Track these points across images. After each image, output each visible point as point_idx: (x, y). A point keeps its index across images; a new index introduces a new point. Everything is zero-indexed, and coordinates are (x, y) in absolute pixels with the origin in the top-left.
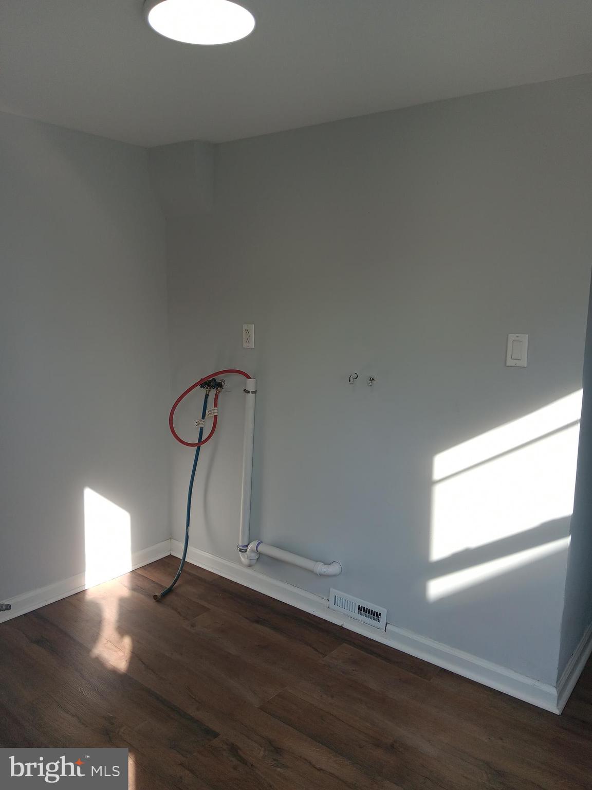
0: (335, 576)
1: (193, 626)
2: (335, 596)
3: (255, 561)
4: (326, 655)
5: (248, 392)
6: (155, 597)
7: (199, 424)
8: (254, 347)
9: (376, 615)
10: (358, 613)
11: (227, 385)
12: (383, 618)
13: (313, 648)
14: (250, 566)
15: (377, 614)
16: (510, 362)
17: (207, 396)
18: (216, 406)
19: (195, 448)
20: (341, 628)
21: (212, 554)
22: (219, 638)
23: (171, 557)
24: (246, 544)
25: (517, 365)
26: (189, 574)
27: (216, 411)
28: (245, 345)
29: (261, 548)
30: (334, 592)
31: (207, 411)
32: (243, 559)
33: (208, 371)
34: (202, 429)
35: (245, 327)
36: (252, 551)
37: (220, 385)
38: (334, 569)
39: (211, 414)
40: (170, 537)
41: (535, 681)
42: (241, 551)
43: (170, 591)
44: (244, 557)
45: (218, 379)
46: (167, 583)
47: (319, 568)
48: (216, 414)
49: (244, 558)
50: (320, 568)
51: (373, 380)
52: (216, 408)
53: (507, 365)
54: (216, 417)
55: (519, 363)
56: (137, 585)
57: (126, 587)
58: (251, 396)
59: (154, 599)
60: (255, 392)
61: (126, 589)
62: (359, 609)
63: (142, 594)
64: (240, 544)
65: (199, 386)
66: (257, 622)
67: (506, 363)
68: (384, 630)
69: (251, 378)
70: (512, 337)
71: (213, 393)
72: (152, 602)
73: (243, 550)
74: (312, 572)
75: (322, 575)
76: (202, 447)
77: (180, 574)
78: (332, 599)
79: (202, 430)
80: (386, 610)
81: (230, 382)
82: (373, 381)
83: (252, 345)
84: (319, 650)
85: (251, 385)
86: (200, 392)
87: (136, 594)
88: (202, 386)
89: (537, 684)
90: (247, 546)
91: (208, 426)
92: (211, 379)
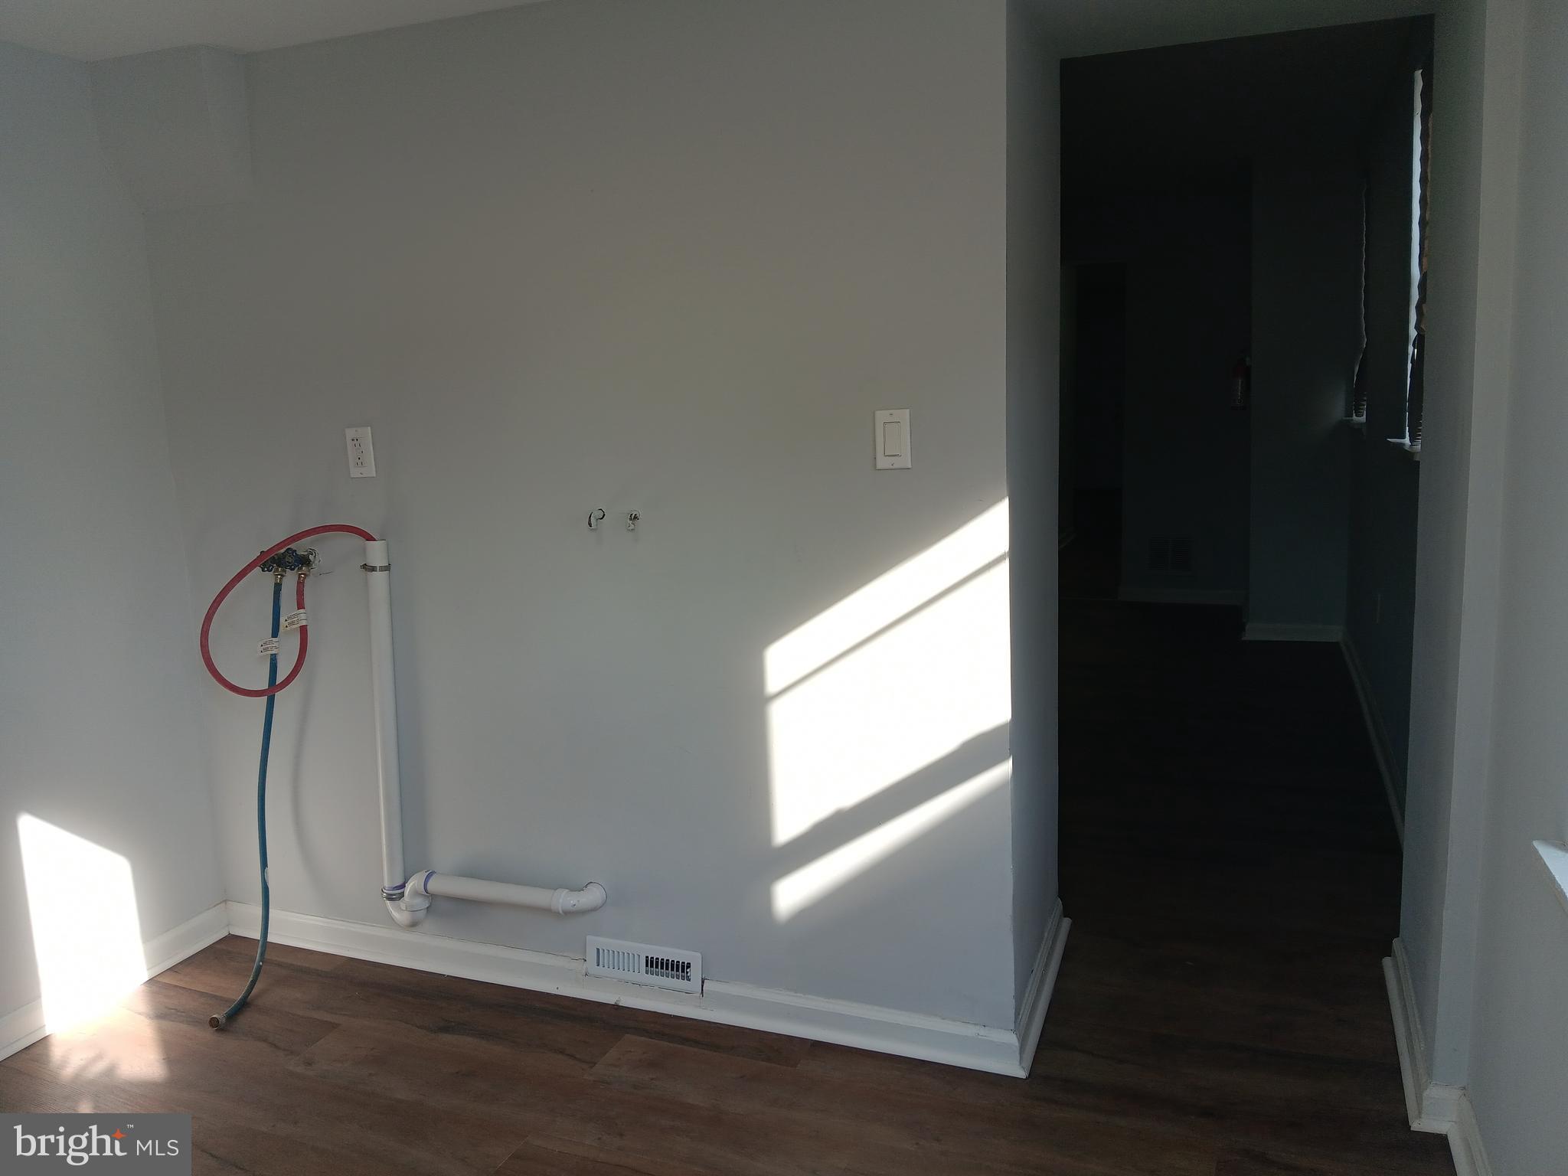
0: (594, 909)
1: (309, 1063)
2: (598, 950)
3: (424, 912)
4: (595, 1063)
5: (373, 569)
6: (214, 1023)
7: (266, 650)
8: (375, 475)
9: (681, 969)
10: (647, 973)
11: (320, 561)
12: (695, 973)
13: (568, 1055)
14: (413, 925)
15: (683, 967)
16: (883, 463)
17: (278, 588)
18: (301, 605)
19: (265, 698)
20: (617, 1007)
21: (325, 918)
22: (370, 1074)
23: (231, 939)
24: (399, 883)
25: (895, 466)
26: (280, 965)
27: (303, 616)
28: (355, 473)
29: (434, 885)
30: (594, 942)
31: (282, 620)
32: (396, 915)
33: (274, 537)
34: (274, 660)
35: (350, 433)
36: (415, 893)
37: (304, 561)
38: (591, 897)
39: (292, 623)
40: (226, 898)
41: (978, 1027)
42: (390, 898)
43: (243, 1005)
44: (399, 909)
45: (301, 547)
46: (234, 990)
47: (561, 901)
48: (304, 623)
49: (399, 913)
50: (564, 900)
51: (636, 518)
52: (302, 611)
53: (879, 467)
54: (303, 630)
55: (898, 463)
56: (166, 1007)
57: (140, 1014)
58: (379, 577)
59: (212, 1026)
60: (387, 568)
61: (142, 1018)
62: (647, 966)
63: (182, 1022)
64: (386, 884)
65: (258, 569)
66: (446, 1029)
67: (875, 465)
68: (699, 995)
69: (375, 540)
70: (882, 416)
71: (290, 580)
72: (208, 1035)
73: (396, 894)
74: (547, 911)
75: (569, 914)
76: (279, 696)
77: (259, 968)
78: (591, 956)
79: (276, 659)
80: (699, 955)
81: (327, 552)
82: (636, 521)
83: (370, 470)
84: (578, 1056)
85: (376, 552)
86: (262, 582)
87: (166, 1024)
88: (266, 567)
89: (983, 1031)
90: (403, 886)
91: (287, 651)
92: (282, 551)
